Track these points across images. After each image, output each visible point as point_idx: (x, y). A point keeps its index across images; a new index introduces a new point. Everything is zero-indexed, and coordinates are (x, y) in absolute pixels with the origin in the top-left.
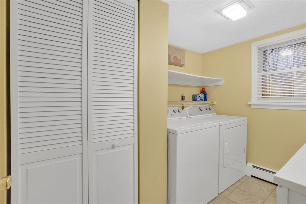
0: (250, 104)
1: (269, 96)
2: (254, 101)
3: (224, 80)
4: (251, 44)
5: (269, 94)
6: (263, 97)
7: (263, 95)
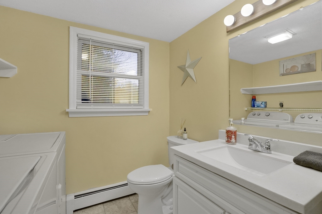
0: (68, 112)
1: (91, 101)
2: (72, 108)
3: (17, 69)
4: (69, 28)
5: (91, 99)
6: (82, 102)
7: (83, 100)
